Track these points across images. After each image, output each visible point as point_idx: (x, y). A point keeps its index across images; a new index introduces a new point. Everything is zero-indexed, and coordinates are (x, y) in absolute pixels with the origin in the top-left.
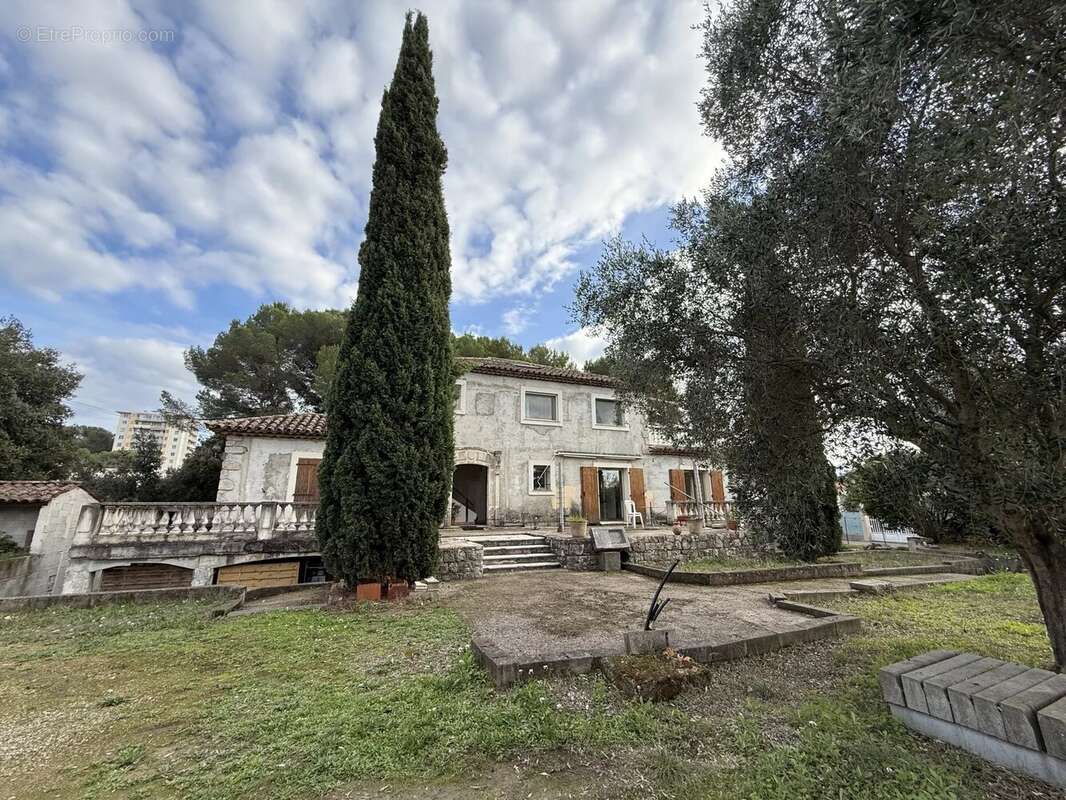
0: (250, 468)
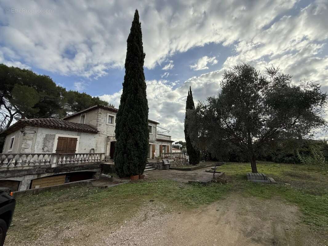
0: (37, 140)
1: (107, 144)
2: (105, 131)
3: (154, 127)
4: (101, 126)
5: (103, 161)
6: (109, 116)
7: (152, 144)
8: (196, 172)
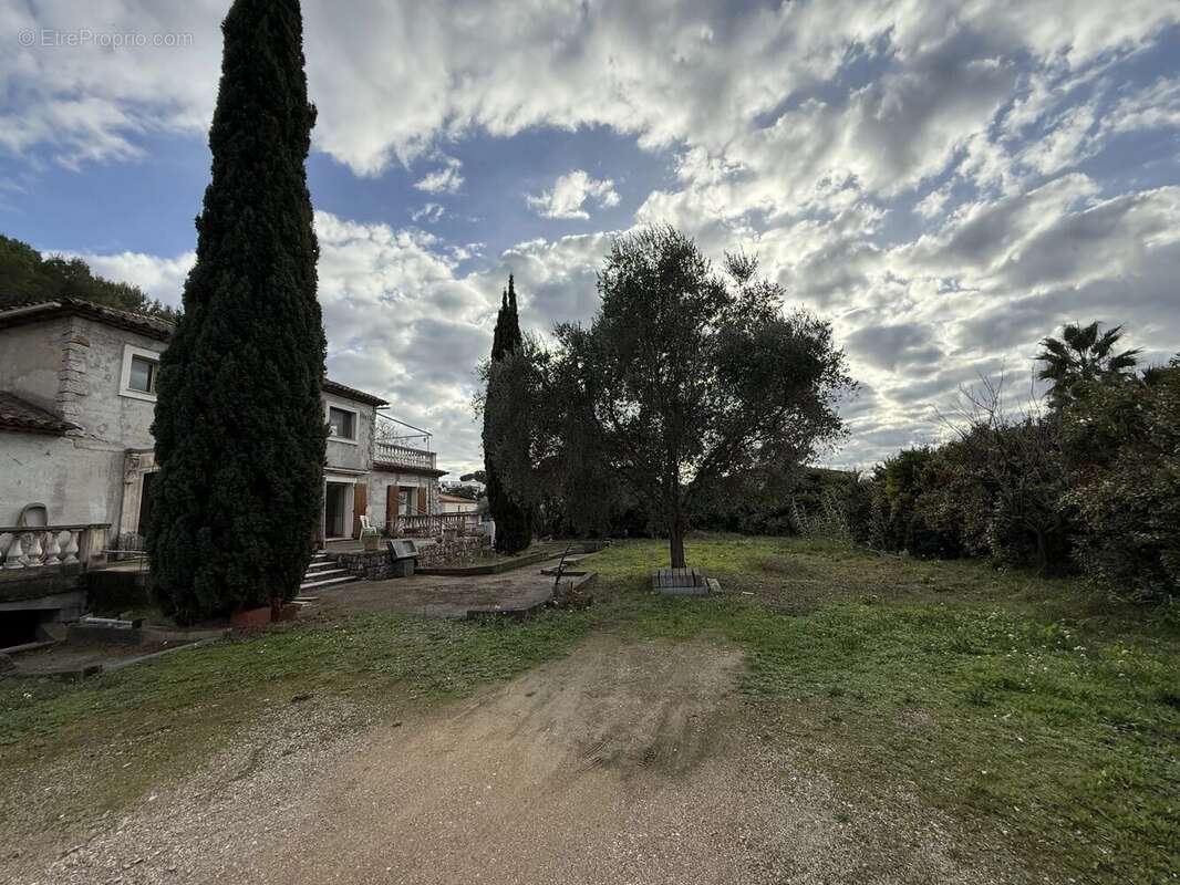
1: (124, 484)
2: (111, 426)
3: (363, 416)
4: (85, 400)
5: (100, 558)
6: (136, 358)
7: (354, 481)
8: (508, 576)
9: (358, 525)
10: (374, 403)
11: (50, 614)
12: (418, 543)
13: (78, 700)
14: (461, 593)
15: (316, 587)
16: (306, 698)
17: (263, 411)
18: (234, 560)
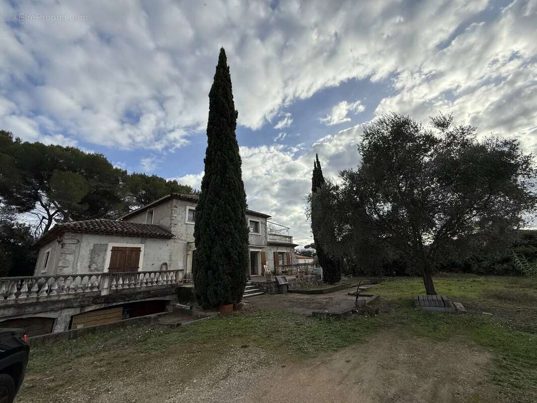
0: (81, 253)
1: (187, 255)
2: (184, 235)
3: (262, 223)
4: (176, 226)
5: (181, 282)
6: (190, 210)
7: (260, 250)
8: (331, 295)
9: (263, 269)
10: (266, 217)
11: (168, 302)
12: (288, 278)
13: (175, 335)
14: (309, 303)
15: (249, 296)
16: (246, 347)
17: (226, 225)
18: (220, 284)
